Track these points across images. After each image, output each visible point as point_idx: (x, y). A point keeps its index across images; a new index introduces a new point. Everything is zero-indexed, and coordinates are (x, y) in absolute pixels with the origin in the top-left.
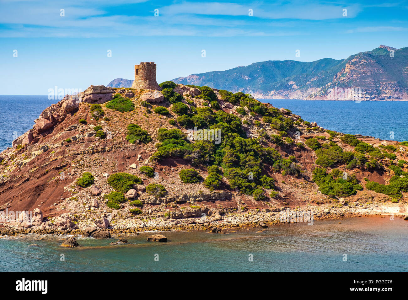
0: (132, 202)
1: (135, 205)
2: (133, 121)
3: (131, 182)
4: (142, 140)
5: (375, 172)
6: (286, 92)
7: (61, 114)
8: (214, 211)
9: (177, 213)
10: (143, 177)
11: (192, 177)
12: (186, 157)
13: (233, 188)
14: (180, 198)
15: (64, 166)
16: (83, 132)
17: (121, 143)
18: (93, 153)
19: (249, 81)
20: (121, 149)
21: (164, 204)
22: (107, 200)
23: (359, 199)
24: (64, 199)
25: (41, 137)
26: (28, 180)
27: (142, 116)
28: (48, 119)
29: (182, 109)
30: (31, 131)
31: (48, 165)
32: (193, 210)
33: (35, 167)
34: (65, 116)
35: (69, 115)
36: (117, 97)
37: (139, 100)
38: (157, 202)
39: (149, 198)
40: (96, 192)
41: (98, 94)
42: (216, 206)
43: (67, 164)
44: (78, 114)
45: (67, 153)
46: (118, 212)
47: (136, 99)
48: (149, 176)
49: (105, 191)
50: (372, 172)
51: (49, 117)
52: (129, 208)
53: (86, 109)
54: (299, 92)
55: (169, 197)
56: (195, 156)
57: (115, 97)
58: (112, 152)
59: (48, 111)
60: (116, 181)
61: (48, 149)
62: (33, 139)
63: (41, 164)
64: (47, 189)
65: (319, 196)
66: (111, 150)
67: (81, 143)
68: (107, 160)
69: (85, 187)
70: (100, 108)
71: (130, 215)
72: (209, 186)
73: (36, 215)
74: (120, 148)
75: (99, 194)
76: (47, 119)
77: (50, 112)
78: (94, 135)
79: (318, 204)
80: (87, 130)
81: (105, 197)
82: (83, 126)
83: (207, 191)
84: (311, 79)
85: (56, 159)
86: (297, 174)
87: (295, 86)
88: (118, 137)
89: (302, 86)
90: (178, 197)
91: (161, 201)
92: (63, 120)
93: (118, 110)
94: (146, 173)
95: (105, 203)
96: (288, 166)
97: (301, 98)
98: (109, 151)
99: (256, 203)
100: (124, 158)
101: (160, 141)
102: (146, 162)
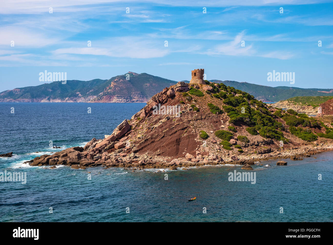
0: (235, 146)
1: (238, 148)
2: (207, 101)
4: (219, 112)
6: (75, 99)
7: (164, 98)
8: (274, 149)
9: (259, 151)
12: (244, 121)
13: (272, 137)
15: (186, 128)
16: (185, 108)
17: (209, 114)
18: (197, 120)
19: (52, 92)
20: (211, 117)
21: (251, 147)
22: (222, 146)
23: (321, 142)
24: (200, 146)
26: (164, 137)
27: (210, 99)
30: (145, 109)
31: (174, 127)
32: (265, 149)
33: (166, 129)
34: (167, 100)
35: (170, 99)
36: (192, 89)
37: (203, 90)
38: (247, 146)
39: (242, 144)
40: (214, 141)
41: (183, 86)
43: (187, 127)
44: (176, 98)
45: (184, 120)
46: (233, 152)
47: (201, 90)
48: (234, 131)
49: (218, 141)
50: (316, 128)
51: (157, 100)
52: (236, 149)
53: (180, 95)
54: (83, 99)
55: (251, 143)
56: (248, 120)
58: (207, 119)
60: (221, 135)
61: (170, 118)
63: (169, 127)
64: (182, 142)
65: (302, 141)
66: (206, 118)
67: (188, 114)
68: (207, 123)
69: (206, 139)
70: (187, 94)
71: (239, 153)
72: (264, 136)
73: (198, 155)
74: (210, 116)
75: (216, 142)
76: (155, 102)
77: (158, 98)
78: (192, 110)
79: (306, 145)
80: (187, 107)
81: (220, 144)
82: (183, 105)
83: (265, 139)
84: (89, 90)
85: (179, 124)
87: (80, 95)
88: (206, 111)
89: (85, 95)
90: (255, 142)
91: (248, 145)
92: (166, 102)
93: (197, 96)
94: (233, 130)
95: (222, 147)
96: (281, 125)
97: (84, 102)
98: (205, 118)
100: (214, 122)
101: (227, 112)
102: (228, 124)
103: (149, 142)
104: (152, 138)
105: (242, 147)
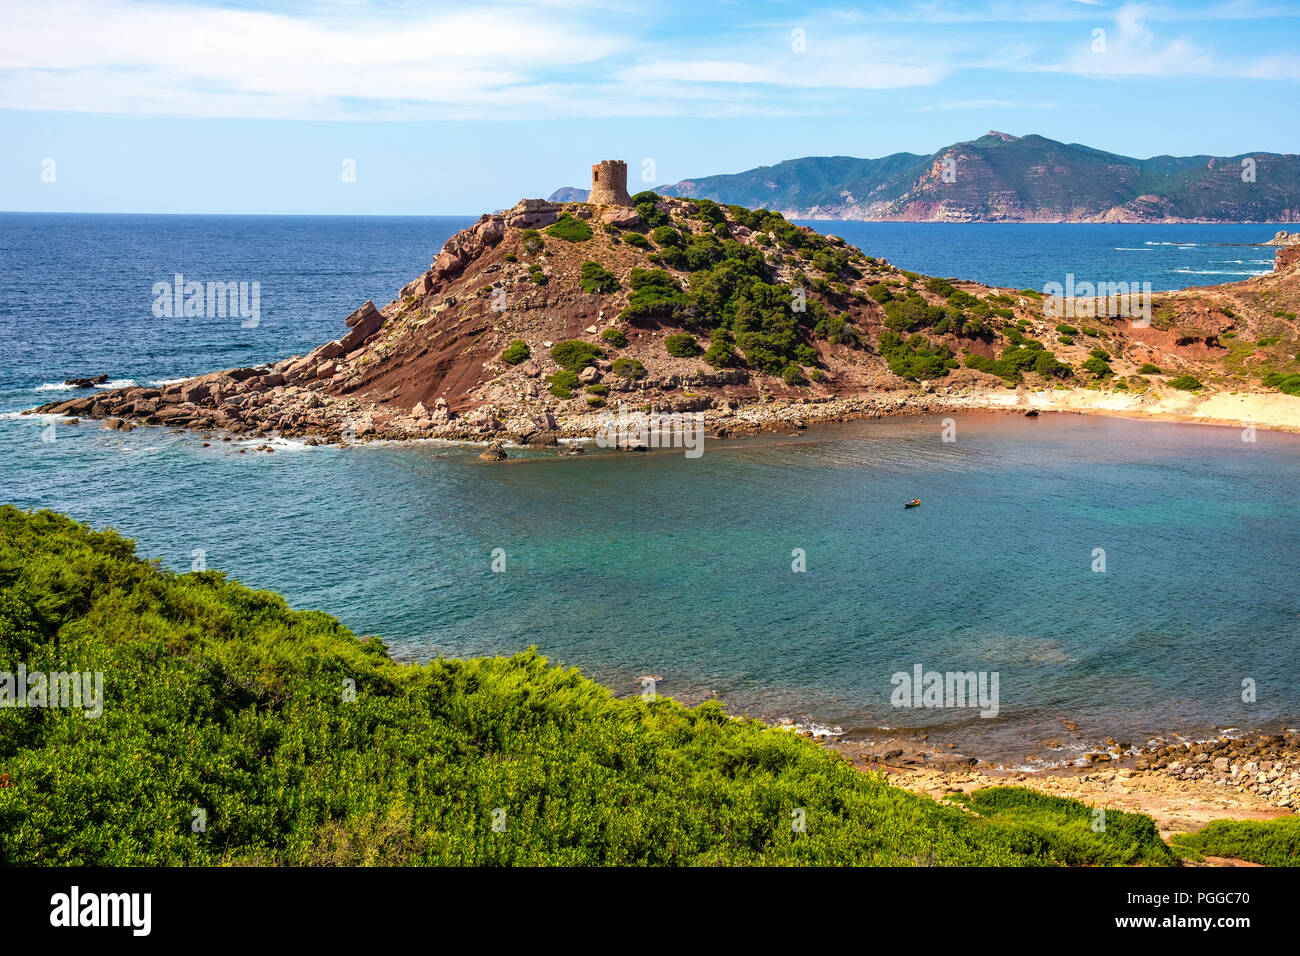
0: (590, 387)
1: (596, 393)
2: (590, 256)
3: (589, 356)
4: (604, 287)
5: (979, 340)
6: (835, 210)
7: (475, 245)
8: (721, 402)
9: (662, 404)
10: (607, 347)
11: (685, 347)
12: (676, 314)
13: (751, 365)
14: (667, 381)
15: (482, 330)
16: (510, 275)
17: (572, 292)
18: (528, 309)
19: (777, 191)
20: (572, 302)
21: (642, 391)
22: (550, 385)
23: (953, 382)
24: (482, 383)
25: (444, 283)
26: (425, 352)
27: (605, 249)
28: (455, 253)
29: (668, 237)
30: (428, 274)
31: (456, 328)
32: (687, 400)
33: (436, 332)
34: (482, 249)
35: (488, 248)
36: (564, 218)
37: (600, 222)
38: (631, 388)
39: (618, 381)
40: (534, 372)
41: (533, 212)
42: (724, 395)
43: (486, 327)
44: (502, 246)
45: (486, 310)
46: (569, 404)
47: (595, 221)
48: (617, 345)
49: (548, 370)
50: (975, 340)
51: (457, 251)
52: (585, 396)
53: (515, 237)
55: (649, 380)
56: (690, 314)
57: (561, 218)
58: (558, 307)
59: (456, 242)
60: (564, 354)
61: (456, 302)
62: (432, 287)
63: (446, 328)
64: (456, 367)
65: (889, 377)
66: (556, 303)
67: (508, 292)
68: (550, 320)
69: (516, 364)
70: (538, 235)
71: (587, 407)
72: (712, 361)
73: (439, 409)
74: (570, 300)
75: (537, 375)
76: (453, 254)
77: (459, 243)
78: (528, 279)
79: (887, 390)
80: (516, 271)
81: (548, 379)
82: (510, 266)
83: (709, 370)
84: (877, 186)
85: (470, 319)
86: (854, 342)
87: (850, 199)
88: (566, 283)
89: (863, 199)
90: (664, 379)
91: (637, 386)
92: (478, 255)
93: (566, 239)
94: (612, 342)
95: (548, 389)
96: (838, 329)
97: (860, 219)
98: (553, 305)
99: (788, 389)
100: (576, 316)
101: (634, 289)
102: (613, 324)
103: (390, 366)
104: (398, 355)
105: (614, 390)
